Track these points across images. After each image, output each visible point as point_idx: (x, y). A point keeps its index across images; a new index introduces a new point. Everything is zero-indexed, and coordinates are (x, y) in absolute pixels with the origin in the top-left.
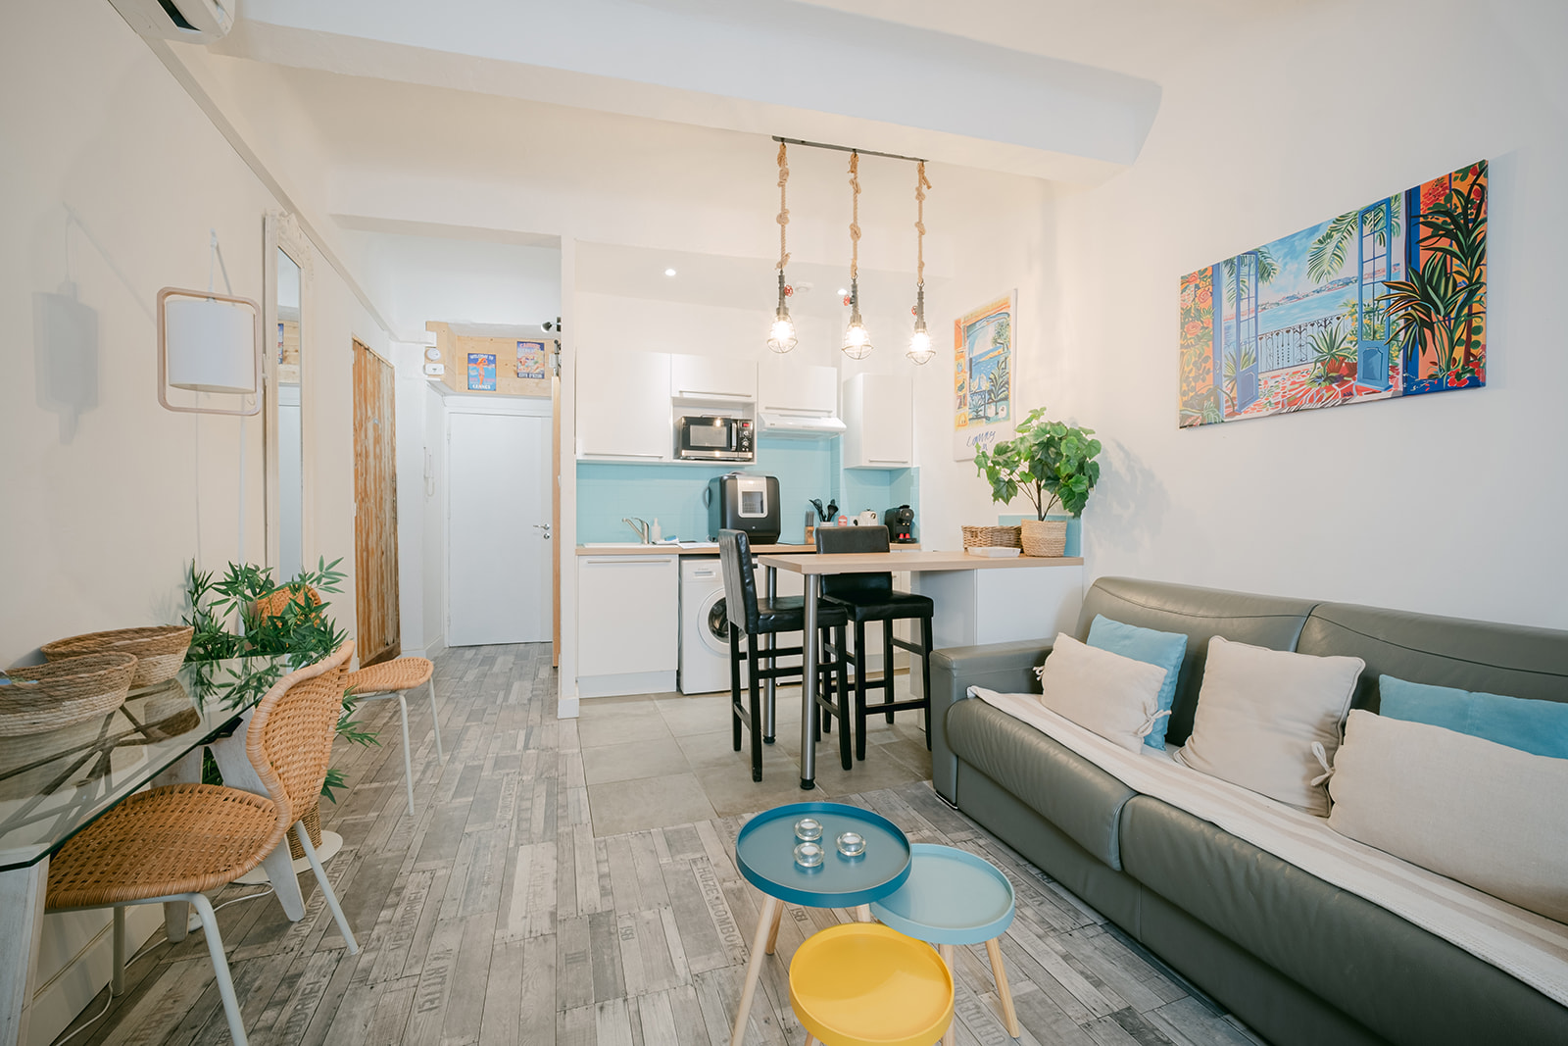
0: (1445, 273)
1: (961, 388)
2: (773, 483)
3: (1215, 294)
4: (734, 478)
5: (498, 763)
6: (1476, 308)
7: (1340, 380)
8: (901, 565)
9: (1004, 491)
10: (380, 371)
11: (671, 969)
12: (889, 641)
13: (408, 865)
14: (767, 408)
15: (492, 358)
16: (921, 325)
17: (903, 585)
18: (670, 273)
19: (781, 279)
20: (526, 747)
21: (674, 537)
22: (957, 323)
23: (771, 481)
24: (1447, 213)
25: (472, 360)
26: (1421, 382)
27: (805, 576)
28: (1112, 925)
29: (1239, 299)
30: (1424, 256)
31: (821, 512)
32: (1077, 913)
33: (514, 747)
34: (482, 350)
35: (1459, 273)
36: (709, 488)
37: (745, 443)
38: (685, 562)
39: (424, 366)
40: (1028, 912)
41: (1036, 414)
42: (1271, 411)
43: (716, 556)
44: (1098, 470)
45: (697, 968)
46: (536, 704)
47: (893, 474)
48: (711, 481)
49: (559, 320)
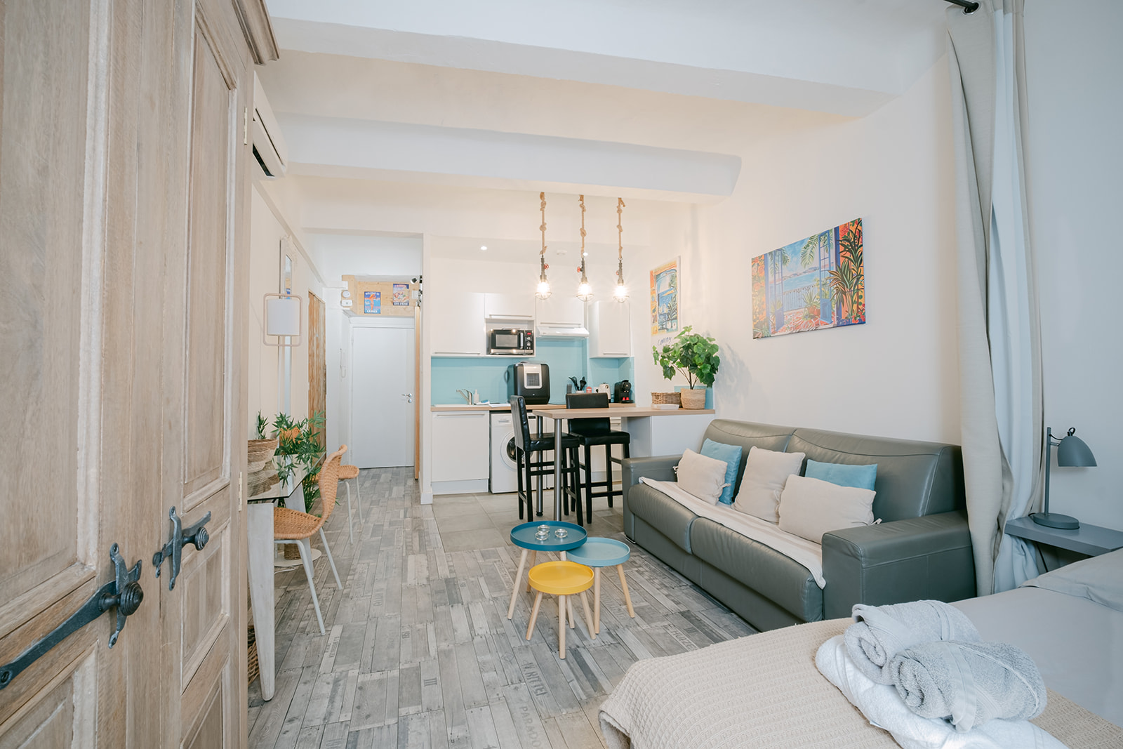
0: (849, 269)
1: (654, 311)
2: (545, 368)
3: (766, 269)
4: (522, 365)
5: (391, 524)
6: (860, 287)
7: (813, 317)
8: (616, 415)
9: (669, 373)
10: (319, 306)
11: (482, 596)
12: (609, 460)
13: (355, 562)
14: (542, 323)
15: (378, 294)
16: (621, 281)
17: (616, 427)
18: (484, 248)
19: (543, 260)
20: (405, 517)
21: (487, 401)
22: (651, 273)
23: (544, 367)
24: (849, 241)
25: (367, 296)
26: (843, 320)
27: (556, 420)
28: (696, 585)
29: (775, 273)
30: (842, 259)
31: (576, 385)
32: (680, 581)
33: (399, 517)
34: (373, 289)
35: (853, 269)
36: (508, 371)
37: (529, 344)
38: (493, 415)
39: (341, 302)
40: (656, 581)
41: (687, 329)
42: (789, 332)
43: (509, 411)
44: (719, 361)
45: (495, 596)
46: (408, 498)
47: (620, 361)
48: (509, 367)
49: (421, 277)
